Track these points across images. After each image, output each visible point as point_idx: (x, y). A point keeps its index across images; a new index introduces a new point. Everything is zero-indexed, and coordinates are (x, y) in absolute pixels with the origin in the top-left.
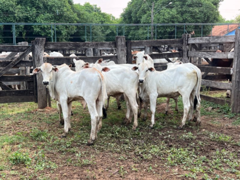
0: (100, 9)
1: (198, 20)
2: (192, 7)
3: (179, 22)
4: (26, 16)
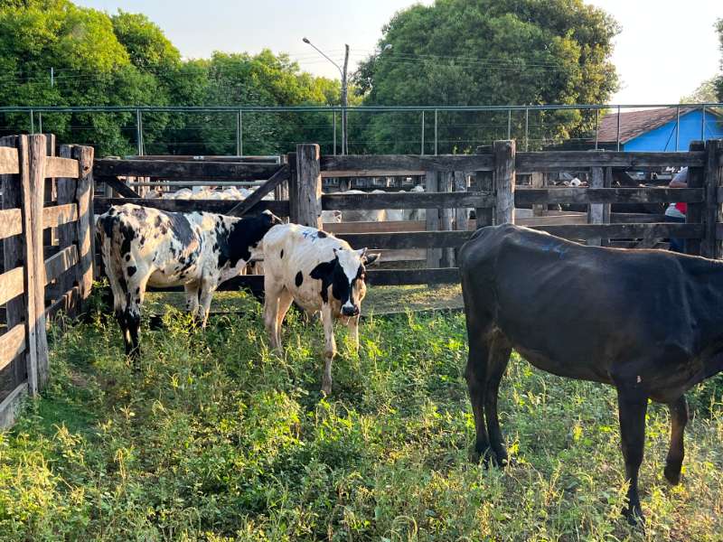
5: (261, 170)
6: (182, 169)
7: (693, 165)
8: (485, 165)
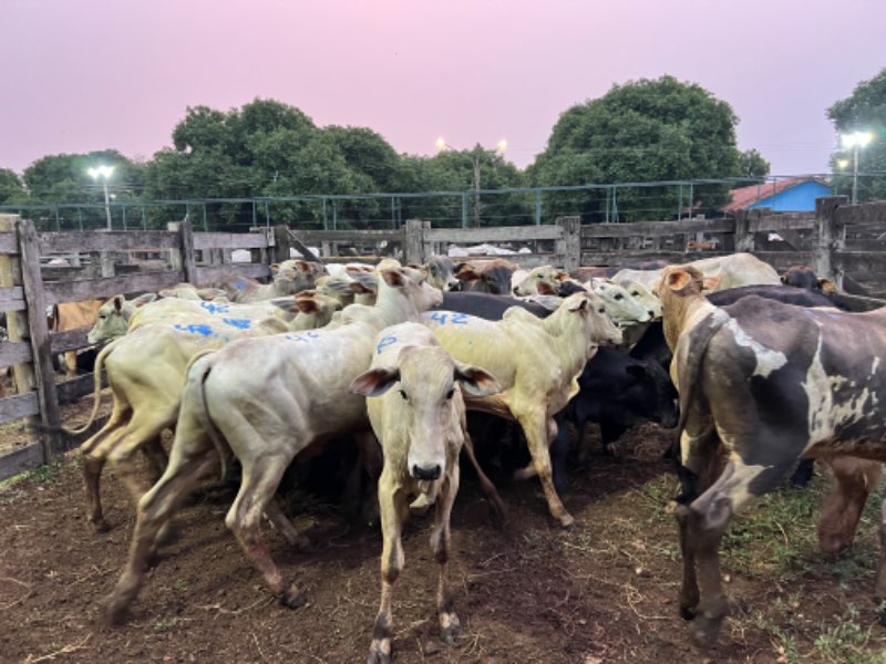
0: (501, 158)
1: (642, 175)
2: (632, 145)
3: (597, 182)
4: (245, 184)
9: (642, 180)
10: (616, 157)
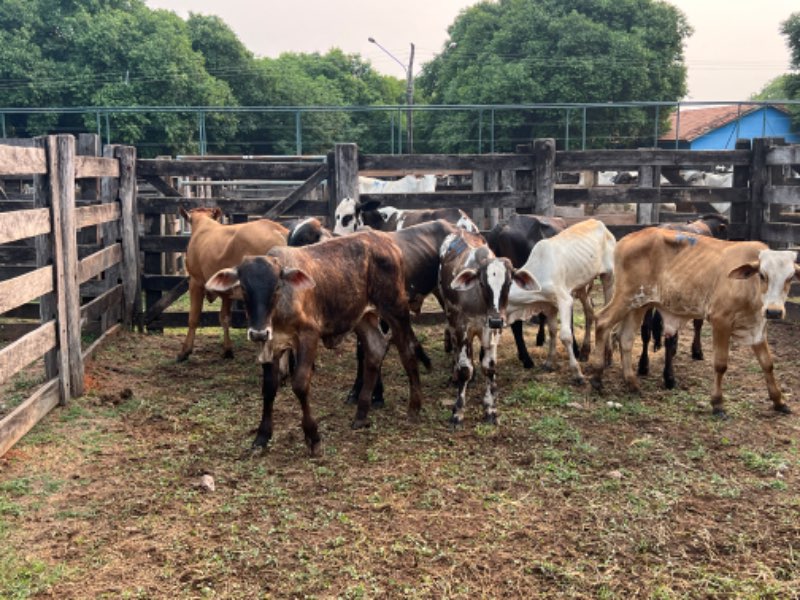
5: (301, 170)
6: (222, 169)
7: (738, 164)
8: (525, 164)
9: (591, 99)
10: (559, 70)
